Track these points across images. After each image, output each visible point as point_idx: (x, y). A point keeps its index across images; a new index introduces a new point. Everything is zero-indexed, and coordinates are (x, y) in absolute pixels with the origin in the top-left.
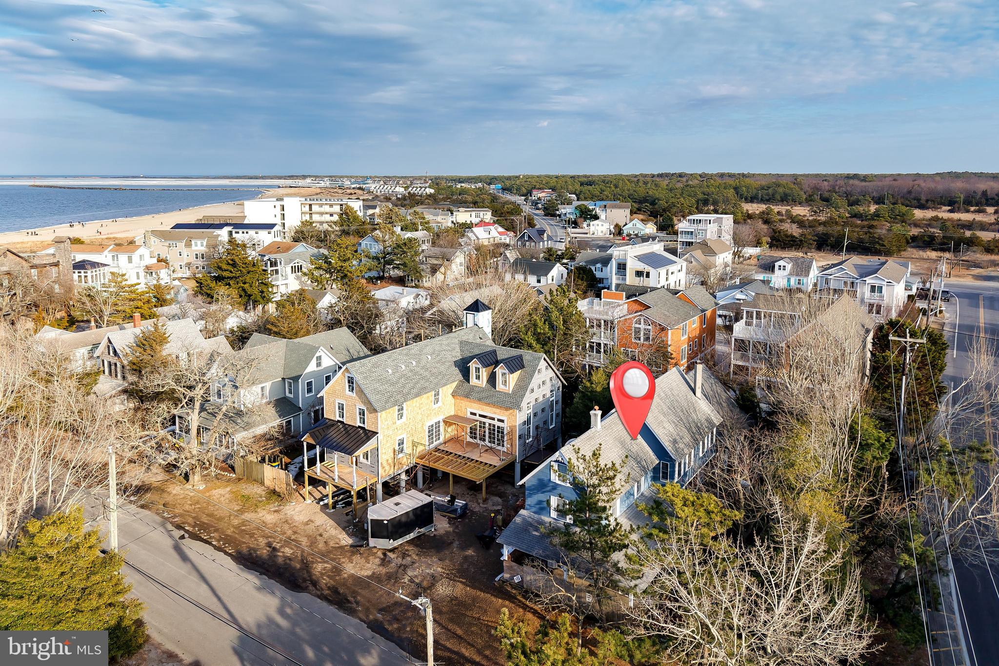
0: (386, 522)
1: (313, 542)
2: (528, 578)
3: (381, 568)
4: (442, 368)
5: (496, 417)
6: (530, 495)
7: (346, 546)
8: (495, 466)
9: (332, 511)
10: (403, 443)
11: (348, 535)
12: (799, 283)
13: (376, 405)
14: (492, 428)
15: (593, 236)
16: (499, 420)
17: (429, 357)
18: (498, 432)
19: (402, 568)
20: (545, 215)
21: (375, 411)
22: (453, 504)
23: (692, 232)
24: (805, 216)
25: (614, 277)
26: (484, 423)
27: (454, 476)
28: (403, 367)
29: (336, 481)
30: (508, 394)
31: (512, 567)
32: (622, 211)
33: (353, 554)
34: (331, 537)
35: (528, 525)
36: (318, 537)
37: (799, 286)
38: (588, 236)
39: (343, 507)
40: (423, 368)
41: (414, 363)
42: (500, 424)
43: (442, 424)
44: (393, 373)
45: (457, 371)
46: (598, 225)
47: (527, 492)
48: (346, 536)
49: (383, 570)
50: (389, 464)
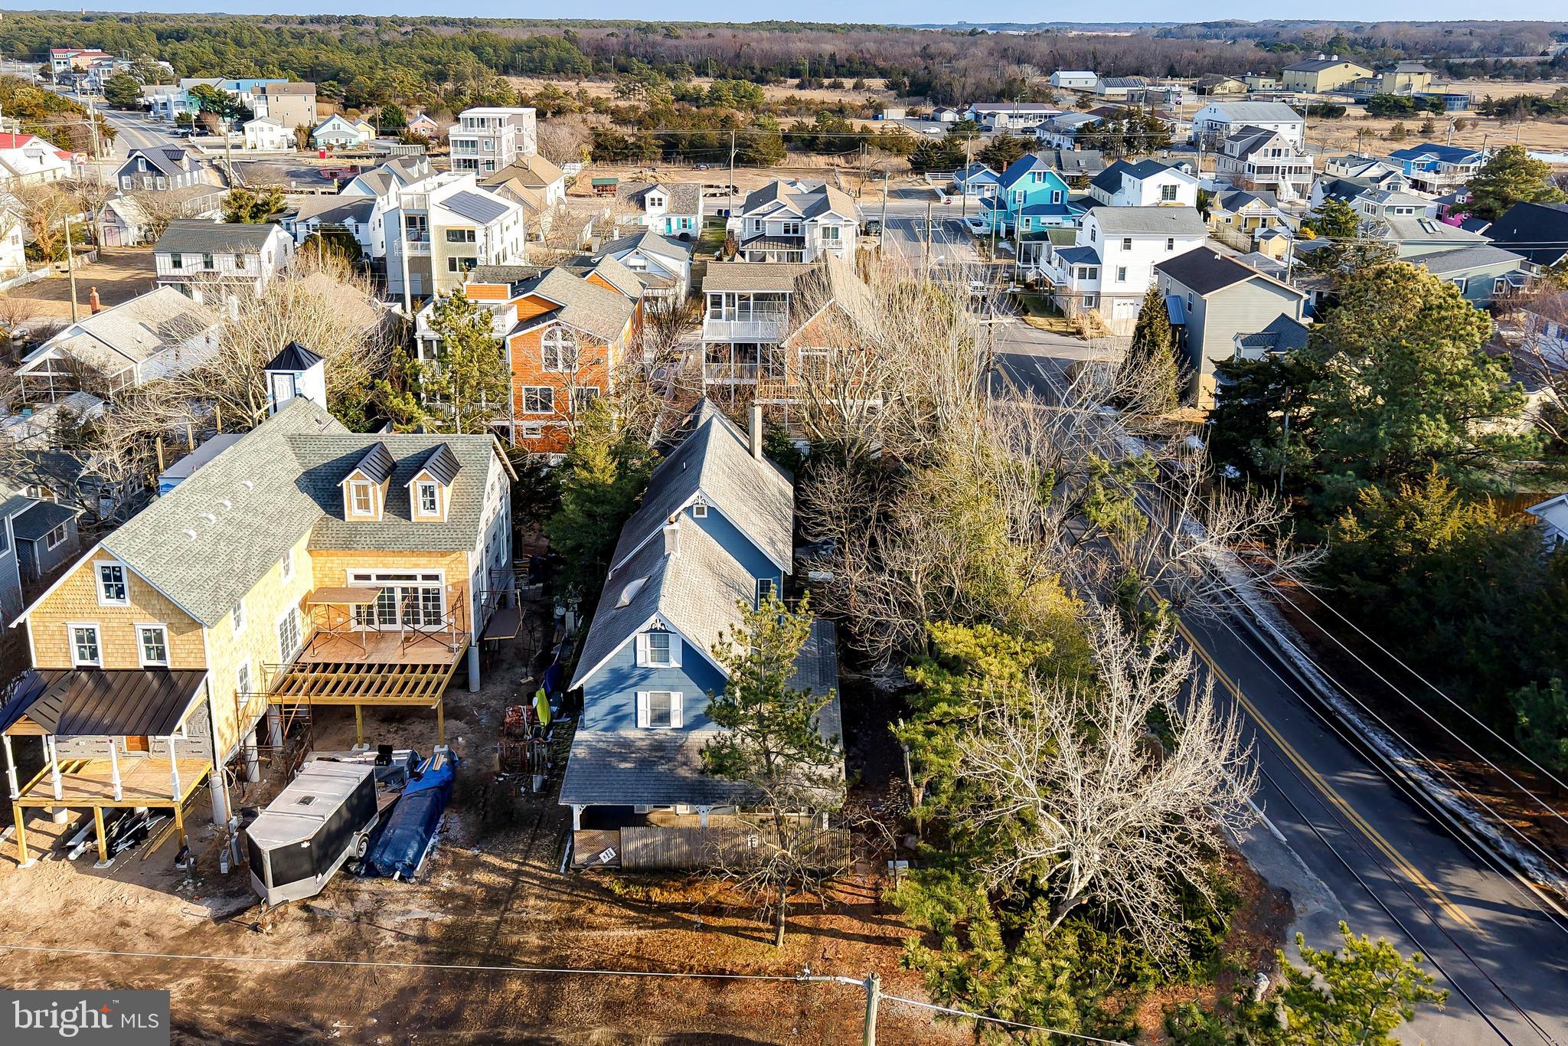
0: (305, 845)
1: (117, 946)
2: (631, 847)
3: (318, 938)
4: (281, 501)
5: (419, 572)
6: (593, 702)
7: (204, 923)
8: (447, 667)
9: (109, 863)
10: (246, 675)
11: (191, 899)
12: (685, 226)
13: (198, 614)
14: (410, 595)
15: (254, 152)
16: (425, 577)
17: (249, 483)
18: (426, 599)
19: (364, 919)
20: (112, 107)
21: (195, 624)
22: (390, 761)
23: (473, 142)
24: (608, 99)
25: (405, 244)
26: (391, 590)
27: (363, 707)
28: (212, 517)
29: (119, 798)
30: (441, 524)
31: (592, 838)
32: (300, 98)
33: (233, 932)
34: (152, 919)
35: (602, 758)
36: (121, 931)
37: (685, 231)
38: (243, 151)
39: (132, 847)
40: (247, 509)
41: (228, 503)
42: (430, 584)
43: (298, 613)
44: (200, 535)
45: (306, 501)
46: (262, 130)
47: (586, 699)
48: (185, 904)
49: (324, 941)
50: (230, 726)
